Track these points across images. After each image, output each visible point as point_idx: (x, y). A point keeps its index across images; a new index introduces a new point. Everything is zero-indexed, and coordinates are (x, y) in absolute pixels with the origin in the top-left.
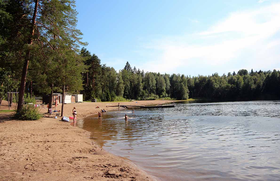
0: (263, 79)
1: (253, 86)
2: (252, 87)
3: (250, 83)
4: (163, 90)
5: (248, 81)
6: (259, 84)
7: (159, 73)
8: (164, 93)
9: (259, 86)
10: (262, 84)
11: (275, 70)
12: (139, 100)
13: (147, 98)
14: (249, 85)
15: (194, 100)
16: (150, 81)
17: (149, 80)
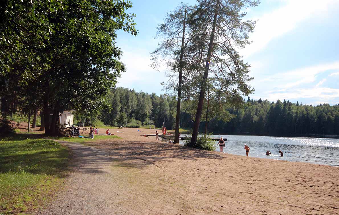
0: (267, 110)
1: (256, 118)
2: (254, 119)
3: (251, 114)
4: (146, 114)
5: (249, 112)
6: (262, 116)
7: (133, 91)
8: (147, 119)
9: (261, 118)
10: (265, 116)
11: (279, 101)
12: (116, 127)
13: (128, 125)
14: (251, 116)
15: (186, 131)
16: (130, 101)
17: (128, 100)
